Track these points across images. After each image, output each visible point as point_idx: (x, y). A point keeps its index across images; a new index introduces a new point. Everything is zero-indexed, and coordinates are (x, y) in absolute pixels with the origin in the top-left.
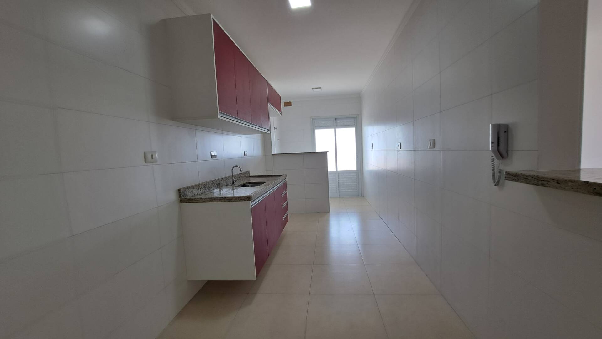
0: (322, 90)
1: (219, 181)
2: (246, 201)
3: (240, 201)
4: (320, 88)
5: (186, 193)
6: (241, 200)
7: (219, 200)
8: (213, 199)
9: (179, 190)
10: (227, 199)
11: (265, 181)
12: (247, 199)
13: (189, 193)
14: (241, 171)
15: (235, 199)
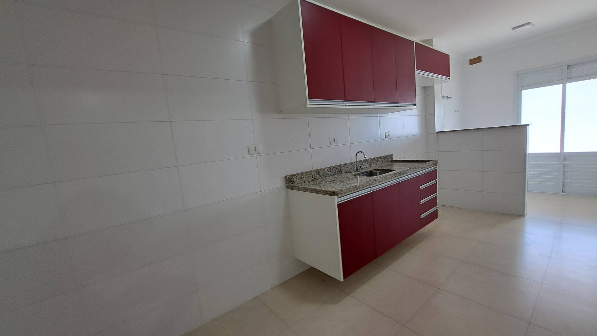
0: (534, 25)
1: (339, 167)
2: (331, 195)
3: (326, 195)
4: (529, 23)
5: (293, 180)
6: (327, 193)
7: (311, 191)
8: (307, 189)
9: (286, 177)
10: (317, 190)
11: (394, 169)
12: (332, 194)
13: (298, 180)
14: (365, 157)
15: (322, 192)
